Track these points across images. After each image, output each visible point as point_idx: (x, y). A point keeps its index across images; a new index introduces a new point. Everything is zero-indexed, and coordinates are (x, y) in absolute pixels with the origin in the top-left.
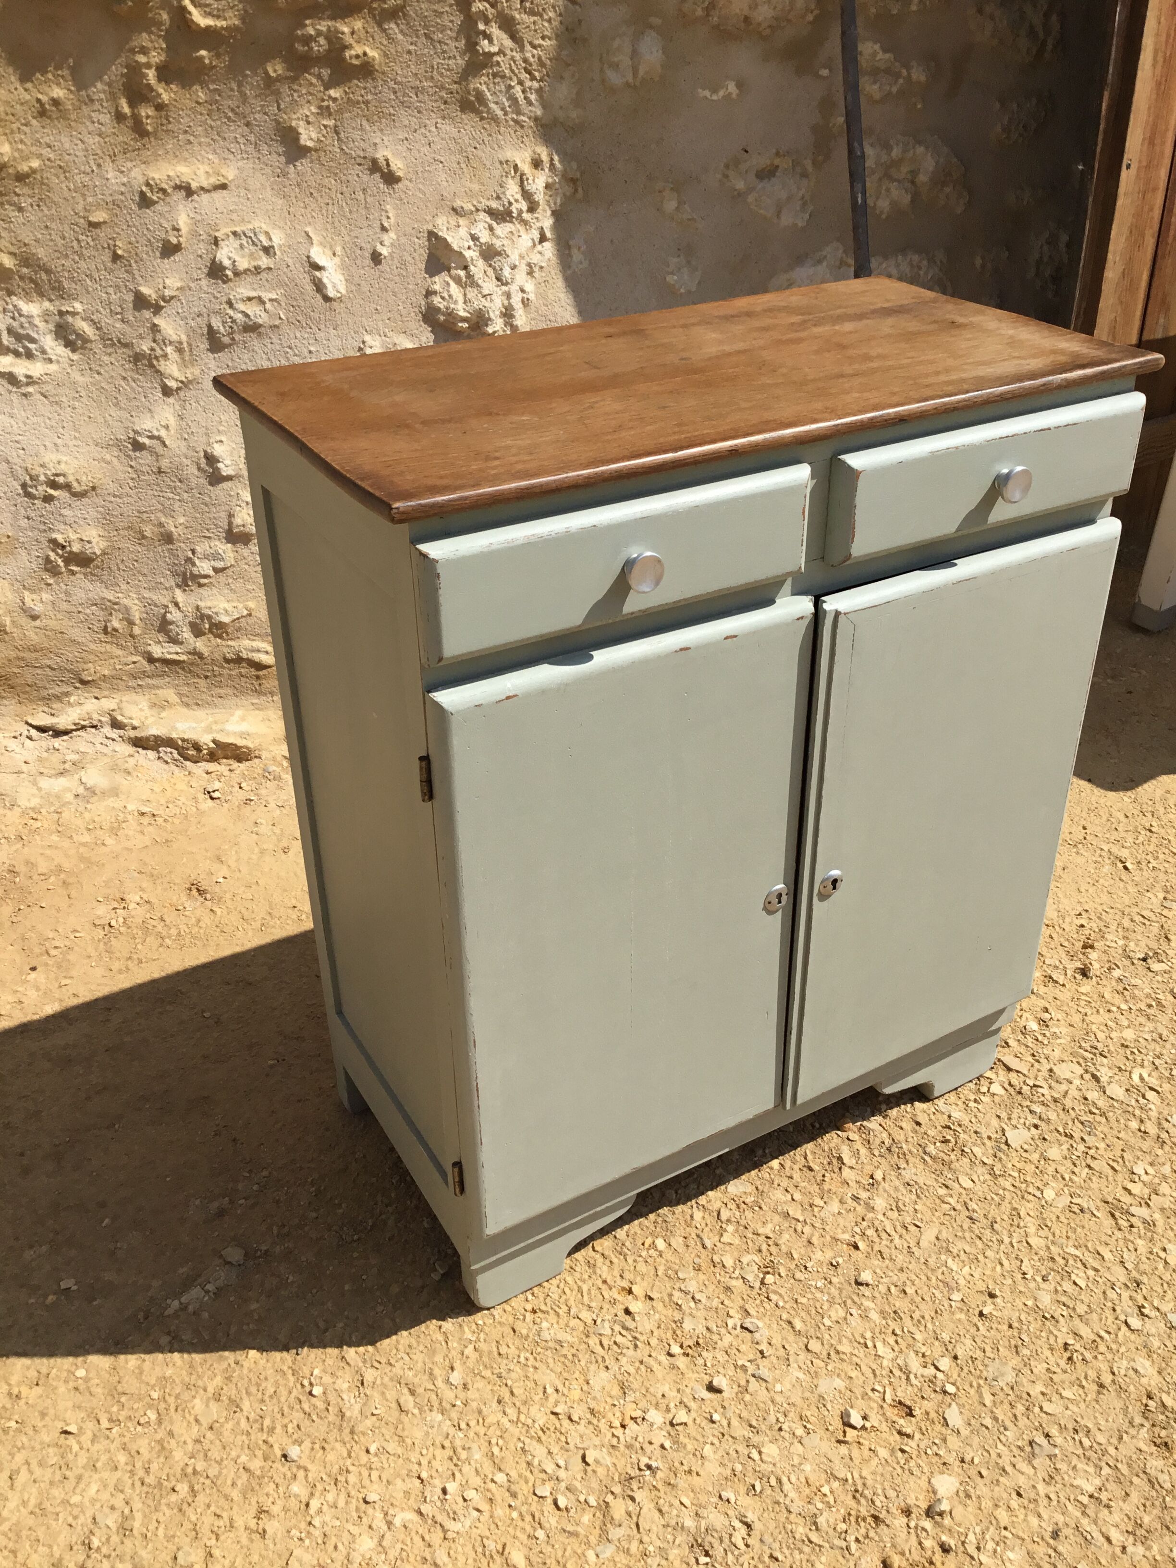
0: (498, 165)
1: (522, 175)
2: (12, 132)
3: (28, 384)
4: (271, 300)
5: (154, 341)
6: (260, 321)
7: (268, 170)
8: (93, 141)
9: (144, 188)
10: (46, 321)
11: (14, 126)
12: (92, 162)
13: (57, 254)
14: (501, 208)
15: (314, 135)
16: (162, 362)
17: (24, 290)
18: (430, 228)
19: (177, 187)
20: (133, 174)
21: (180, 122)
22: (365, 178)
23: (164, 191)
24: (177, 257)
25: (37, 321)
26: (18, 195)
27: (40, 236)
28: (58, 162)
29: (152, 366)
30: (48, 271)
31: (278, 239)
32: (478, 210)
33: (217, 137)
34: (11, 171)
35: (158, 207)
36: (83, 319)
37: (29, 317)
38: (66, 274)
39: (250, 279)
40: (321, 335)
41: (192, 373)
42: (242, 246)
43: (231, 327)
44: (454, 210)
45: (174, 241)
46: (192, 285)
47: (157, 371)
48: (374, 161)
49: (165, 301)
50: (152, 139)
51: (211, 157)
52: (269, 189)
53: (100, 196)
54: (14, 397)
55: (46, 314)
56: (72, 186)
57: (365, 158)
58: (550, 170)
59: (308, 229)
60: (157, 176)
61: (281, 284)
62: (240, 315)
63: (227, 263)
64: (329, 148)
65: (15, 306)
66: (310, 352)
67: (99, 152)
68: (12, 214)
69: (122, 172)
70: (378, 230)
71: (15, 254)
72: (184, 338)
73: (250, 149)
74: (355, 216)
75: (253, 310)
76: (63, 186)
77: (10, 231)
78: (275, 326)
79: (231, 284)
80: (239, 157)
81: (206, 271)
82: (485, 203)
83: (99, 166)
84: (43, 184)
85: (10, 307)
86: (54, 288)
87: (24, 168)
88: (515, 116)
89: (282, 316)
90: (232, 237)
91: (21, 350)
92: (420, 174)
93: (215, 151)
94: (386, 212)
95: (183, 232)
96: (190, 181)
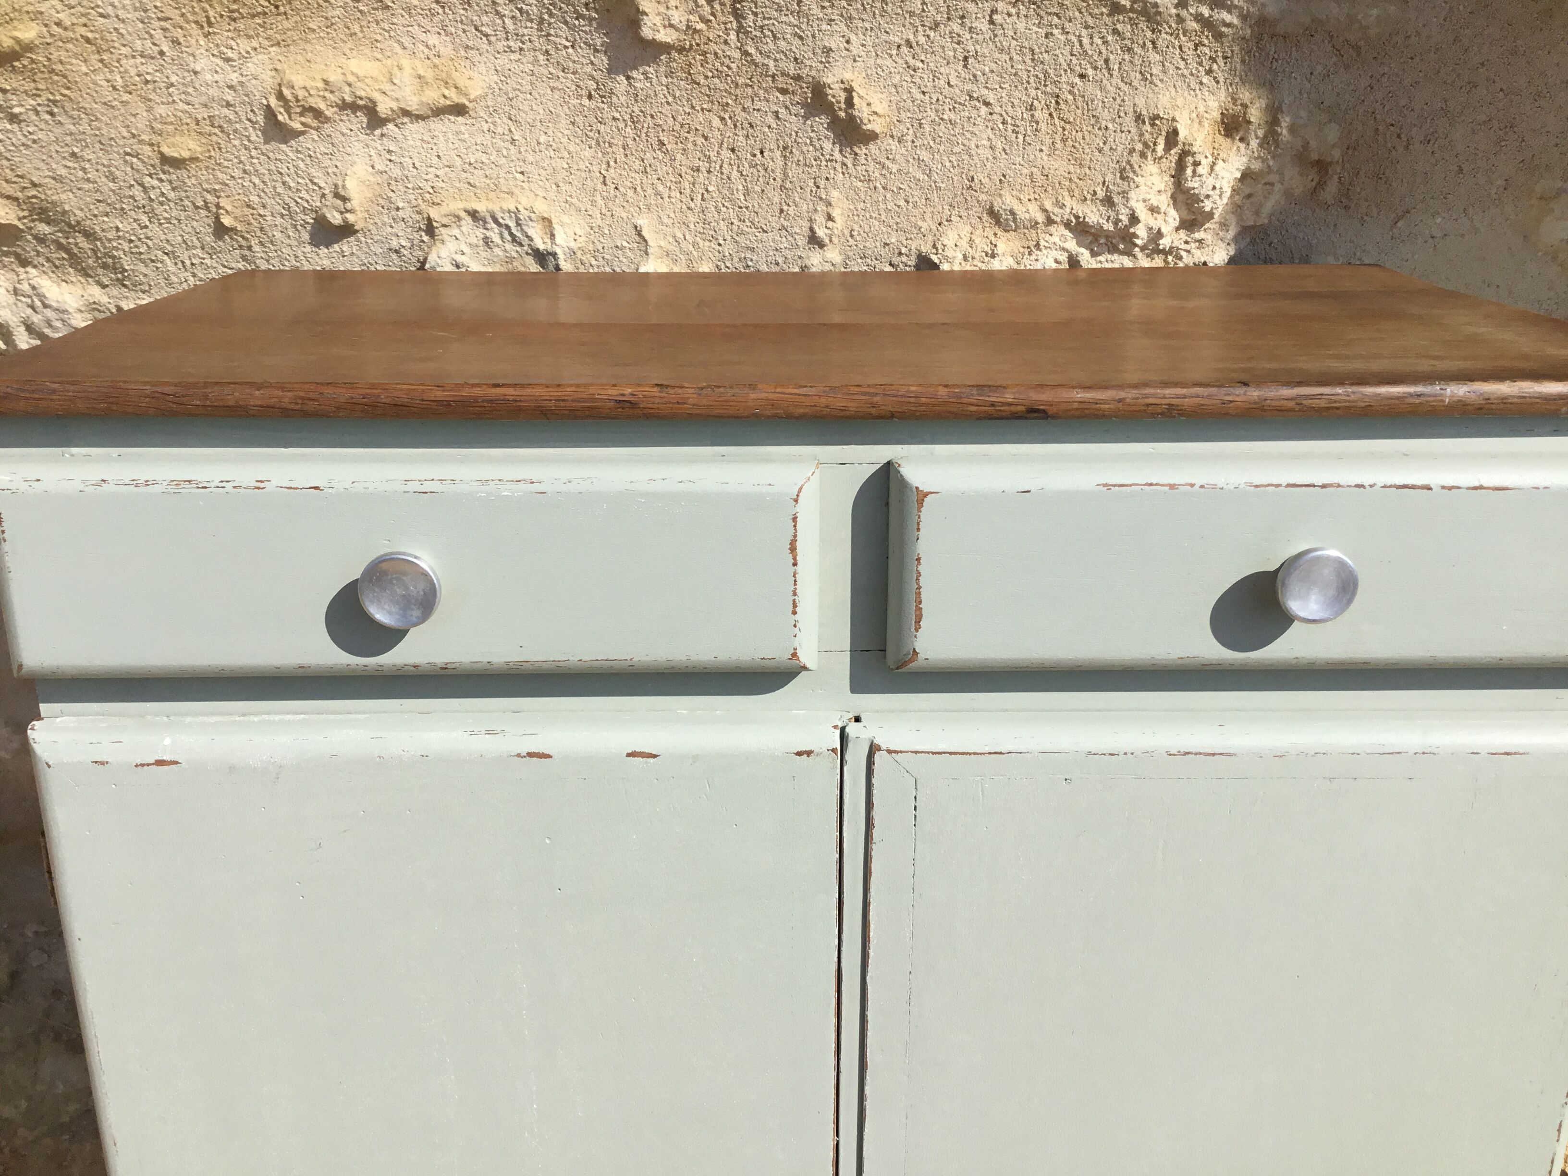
0: (1129, 121)
1: (1184, 154)
7: (567, 82)
9: (273, 102)
12: (158, 35)
13: (102, 207)
14: (1109, 227)
15: (678, 17)
17: (48, 260)
18: (926, 249)
19: (348, 107)
20: (250, 68)
22: (793, 123)
23: (317, 114)
24: (346, 248)
27: (63, 172)
28: (83, 31)
30: (89, 235)
31: (567, 235)
32: (1050, 222)
35: (304, 142)
38: (126, 246)
42: (487, 241)
44: (992, 213)
45: (336, 219)
48: (819, 90)
51: (433, 40)
52: (564, 123)
53: (182, 106)
56: (119, 82)
57: (798, 78)
58: (1264, 143)
59: (643, 221)
60: (299, 80)
64: (713, 47)
65: (34, 288)
67: (174, 14)
69: (228, 60)
70: (802, 241)
71: (16, 199)
73: (529, 30)
74: (754, 203)
76: (99, 78)
80: (500, 46)
82: (1073, 206)
83: (176, 42)
84: (53, 72)
85: (25, 287)
86: (105, 266)
88: (1205, 11)
90: (469, 219)
92: (927, 128)
93: (444, 27)
94: (829, 204)
95: (355, 202)
96: (376, 96)
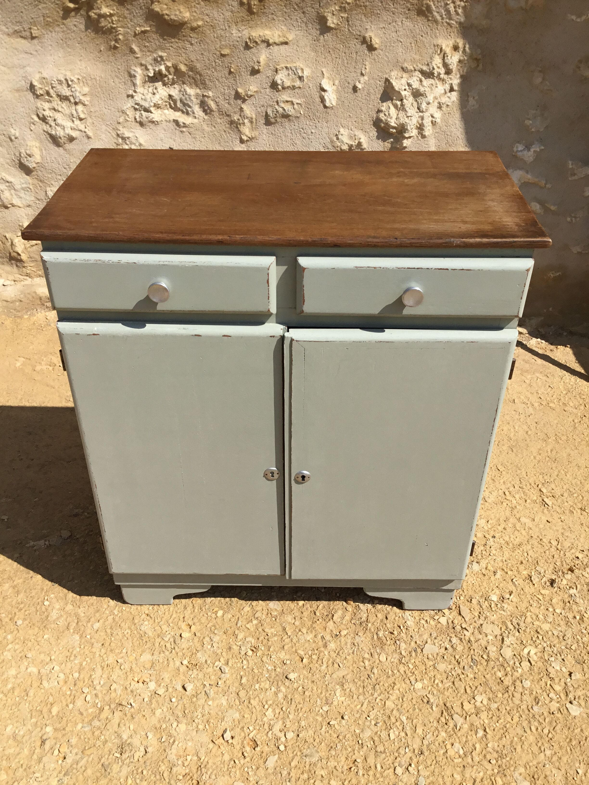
0: (432, 47)
1: (444, 54)
2: (191, 7)
3: (184, 127)
4: (297, 104)
5: (240, 116)
6: (290, 114)
7: (310, 37)
8: (228, 14)
9: (248, 40)
10: (197, 98)
11: (193, 4)
12: (226, 25)
13: (205, 67)
14: (428, 71)
15: (335, 21)
16: (242, 126)
17: (190, 82)
18: (387, 76)
19: (263, 41)
20: (244, 33)
21: (270, 9)
22: (358, 46)
23: (256, 42)
24: (258, 76)
25: (193, 98)
26: (191, 37)
27: (199, 58)
28: (211, 23)
29: (237, 128)
30: (201, 75)
31: (307, 73)
32: (415, 70)
33: (288, 18)
34: (189, 25)
35: (252, 50)
36: (212, 100)
37: (190, 95)
38: (208, 78)
39: (289, 91)
40: (319, 125)
41: (255, 134)
42: (289, 74)
43: (276, 114)
44: (402, 68)
45: (256, 68)
46: (262, 91)
47: (239, 130)
48: (364, 38)
49: (247, 97)
50: (256, 16)
51: (283, 27)
52: (308, 47)
53: (228, 42)
54: (177, 132)
55: (197, 95)
56: (216, 36)
57: (360, 36)
58: (463, 52)
59: (324, 70)
60: (254, 34)
61: (304, 96)
62: (281, 109)
63: (279, 82)
64: (343, 29)
65: (184, 89)
66: (312, 132)
67: (230, 20)
68: (188, 46)
69: (239, 31)
70: (359, 74)
72: (254, 116)
73: (303, 25)
74: (349, 66)
75: (288, 107)
76: (212, 35)
77: (186, 53)
78: (297, 117)
79: (280, 93)
80: (297, 29)
81: (269, 84)
82: (420, 66)
83: (229, 27)
84: (202, 33)
85: (183, 89)
86: (202, 83)
87: (195, 24)
88: (448, 21)
89: (302, 113)
90: (285, 69)
91: (184, 110)
92: (388, 47)
93: (285, 25)
94: (365, 65)
95: (262, 64)
96: (270, 39)
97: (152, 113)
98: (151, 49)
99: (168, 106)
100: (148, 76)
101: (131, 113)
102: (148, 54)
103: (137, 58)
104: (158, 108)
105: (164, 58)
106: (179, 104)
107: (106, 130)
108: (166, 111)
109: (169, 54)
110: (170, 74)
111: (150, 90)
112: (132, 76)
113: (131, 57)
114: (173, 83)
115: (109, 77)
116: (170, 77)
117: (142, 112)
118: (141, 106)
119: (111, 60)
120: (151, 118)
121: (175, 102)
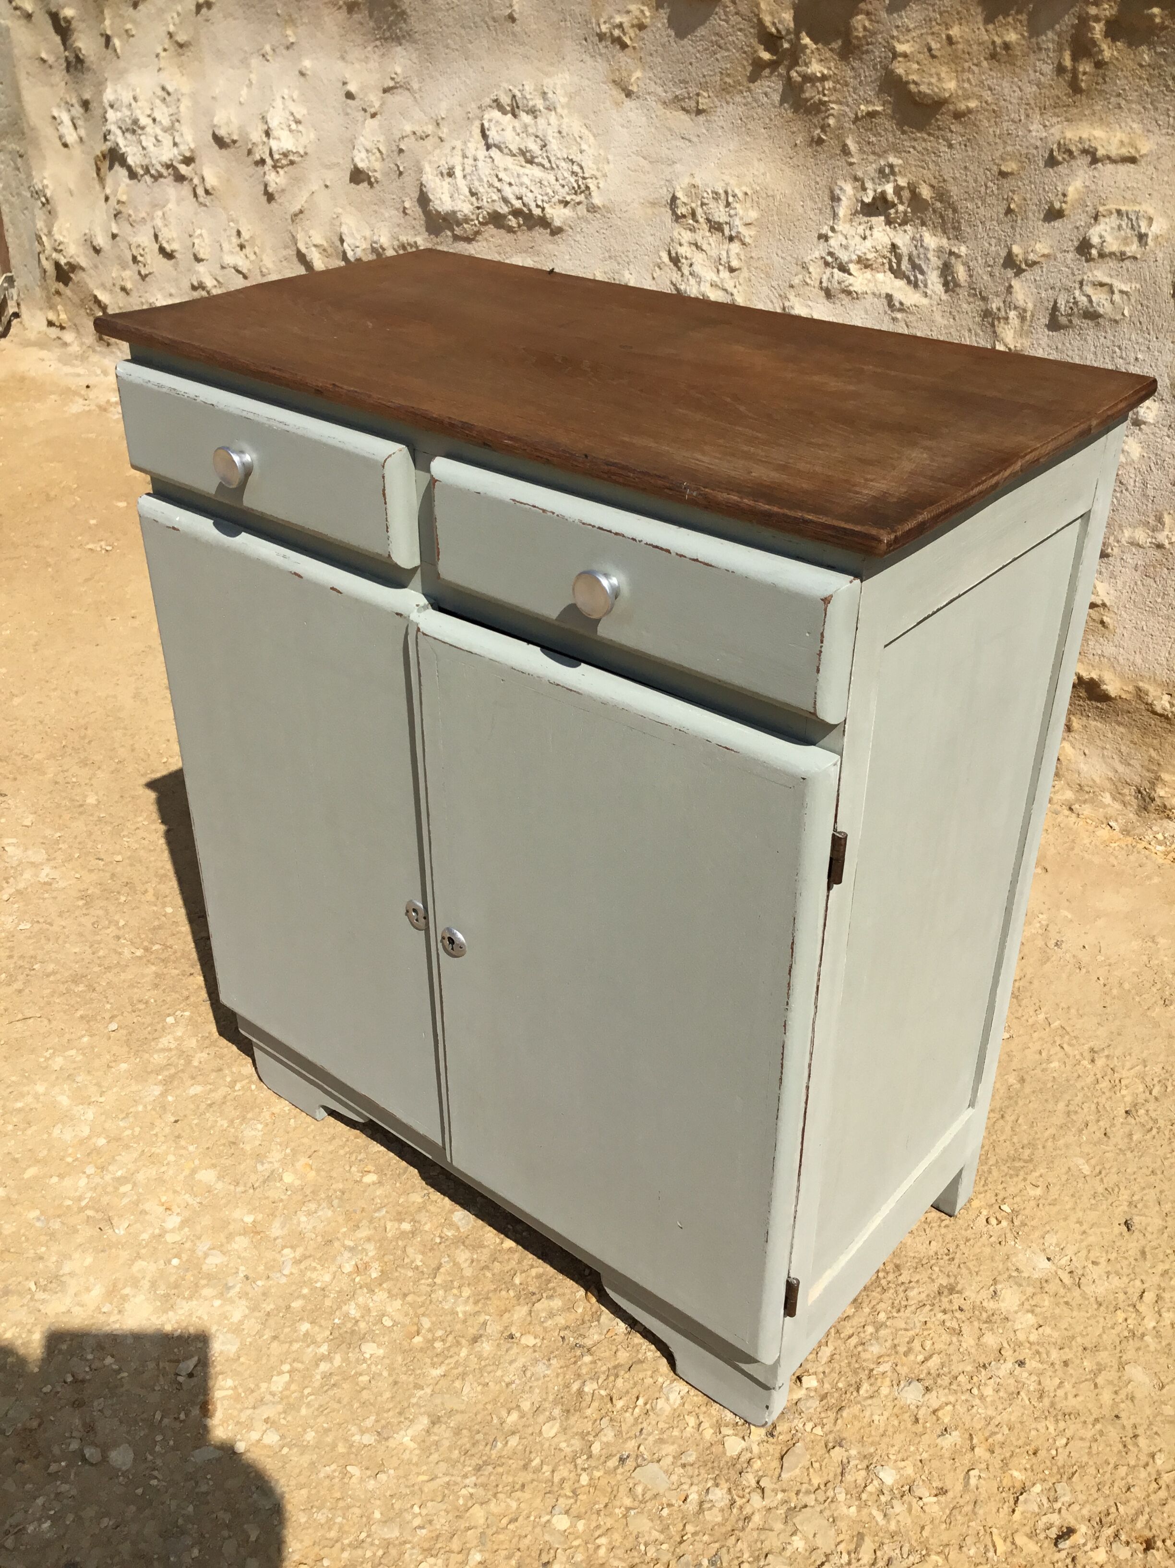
2: (963, 71)
4: (1121, 292)
5: (1004, 302)
6: (1101, 311)
8: (1031, 90)
9: (1055, 147)
10: (939, 258)
11: (966, 65)
12: (1022, 111)
13: (966, 196)
16: (1002, 324)
17: (933, 223)
19: (1085, 152)
20: (1053, 130)
21: (1116, 84)
23: (1070, 153)
24: (1057, 224)
25: (930, 255)
26: (952, 132)
27: (958, 175)
28: (994, 106)
29: (993, 325)
30: (955, 211)
31: (1158, 227)
33: (1150, 106)
34: (951, 107)
35: (1060, 168)
36: (963, 264)
37: (927, 249)
38: (966, 217)
39: (1112, 263)
40: (1155, 344)
41: (1022, 344)
42: (1120, 227)
43: (1071, 308)
45: (1057, 205)
46: (1059, 255)
47: (995, 332)
49: (1027, 265)
50: (1084, 98)
51: (1135, 126)
53: (1018, 147)
55: (940, 250)
56: (998, 132)
60: (1070, 135)
61: (1140, 279)
62: (1085, 299)
63: (1095, 240)
65: (921, 236)
66: (1137, 359)
67: (1032, 102)
68: (943, 149)
69: (1045, 126)
71: (934, 188)
72: (1030, 306)
75: (1100, 298)
76: (991, 130)
77: (936, 164)
78: (1116, 322)
79: (1092, 263)
80: (1164, 131)
81: (1076, 244)
83: (1028, 116)
84: (975, 125)
85: (918, 236)
86: (954, 228)
87: (962, 106)
89: (1126, 313)
90: (1115, 215)
91: (912, 278)
93: (1142, 120)
95: (1070, 198)
96: (1099, 148)
97: (850, 274)
98: (877, 150)
99: (887, 266)
100: (862, 202)
101: (816, 270)
102: (872, 158)
103: (851, 164)
104: (866, 267)
105: (896, 170)
106: (905, 265)
107: (768, 296)
108: (880, 276)
109: (906, 161)
110: (902, 203)
111: (860, 230)
112: (835, 199)
113: (841, 163)
114: (904, 223)
115: (798, 196)
116: (901, 208)
117: (836, 271)
118: (836, 259)
119: (808, 165)
120: (847, 283)
121: (899, 258)
